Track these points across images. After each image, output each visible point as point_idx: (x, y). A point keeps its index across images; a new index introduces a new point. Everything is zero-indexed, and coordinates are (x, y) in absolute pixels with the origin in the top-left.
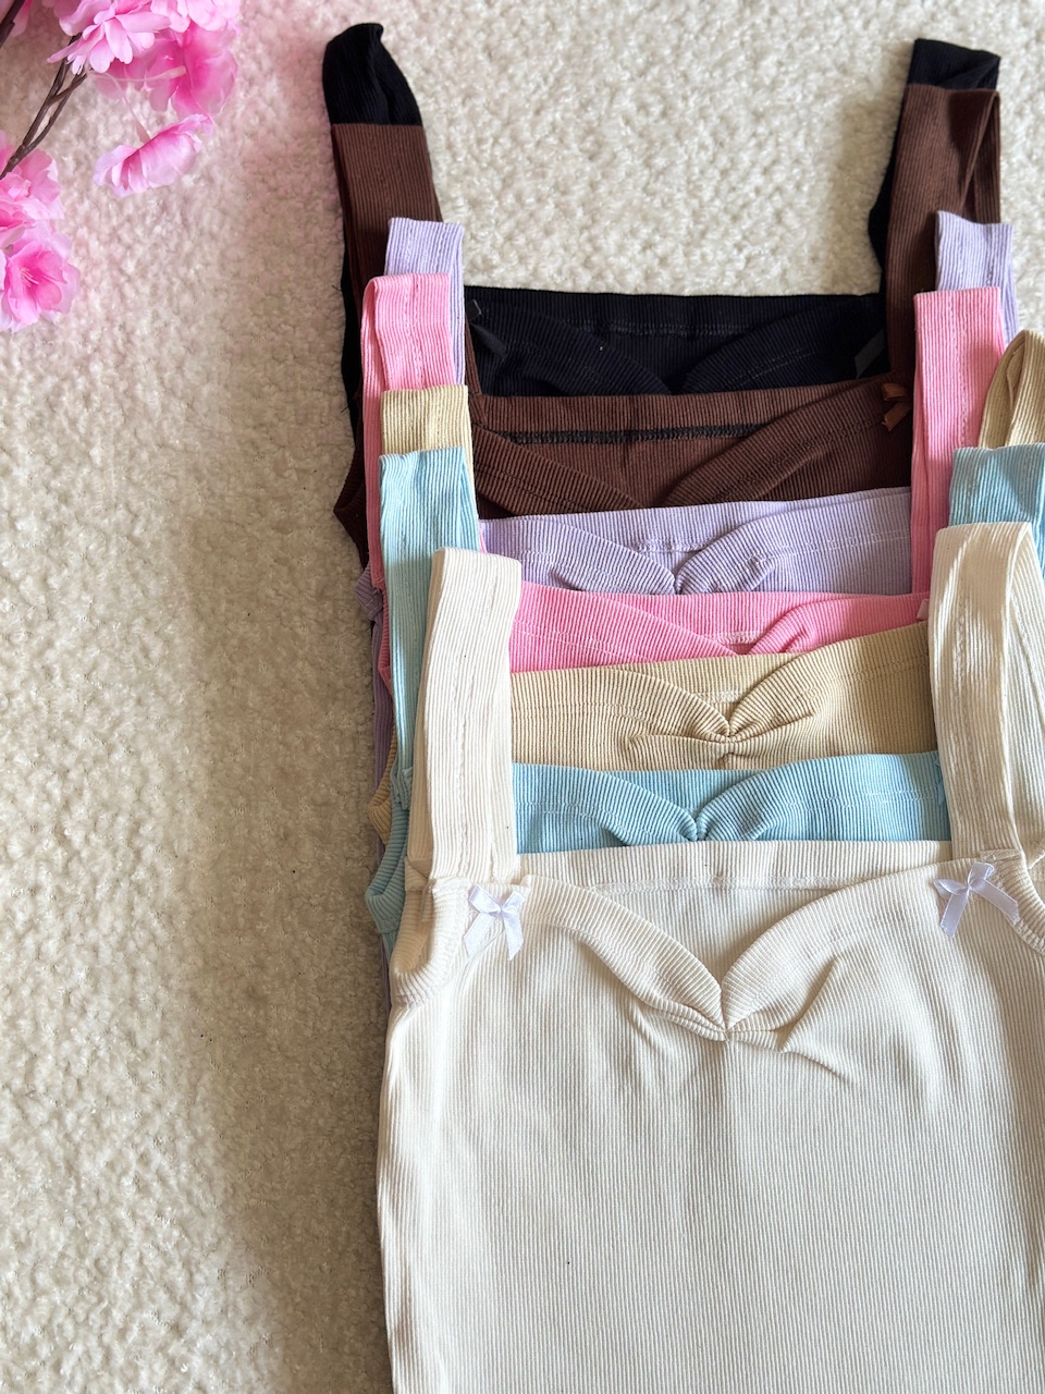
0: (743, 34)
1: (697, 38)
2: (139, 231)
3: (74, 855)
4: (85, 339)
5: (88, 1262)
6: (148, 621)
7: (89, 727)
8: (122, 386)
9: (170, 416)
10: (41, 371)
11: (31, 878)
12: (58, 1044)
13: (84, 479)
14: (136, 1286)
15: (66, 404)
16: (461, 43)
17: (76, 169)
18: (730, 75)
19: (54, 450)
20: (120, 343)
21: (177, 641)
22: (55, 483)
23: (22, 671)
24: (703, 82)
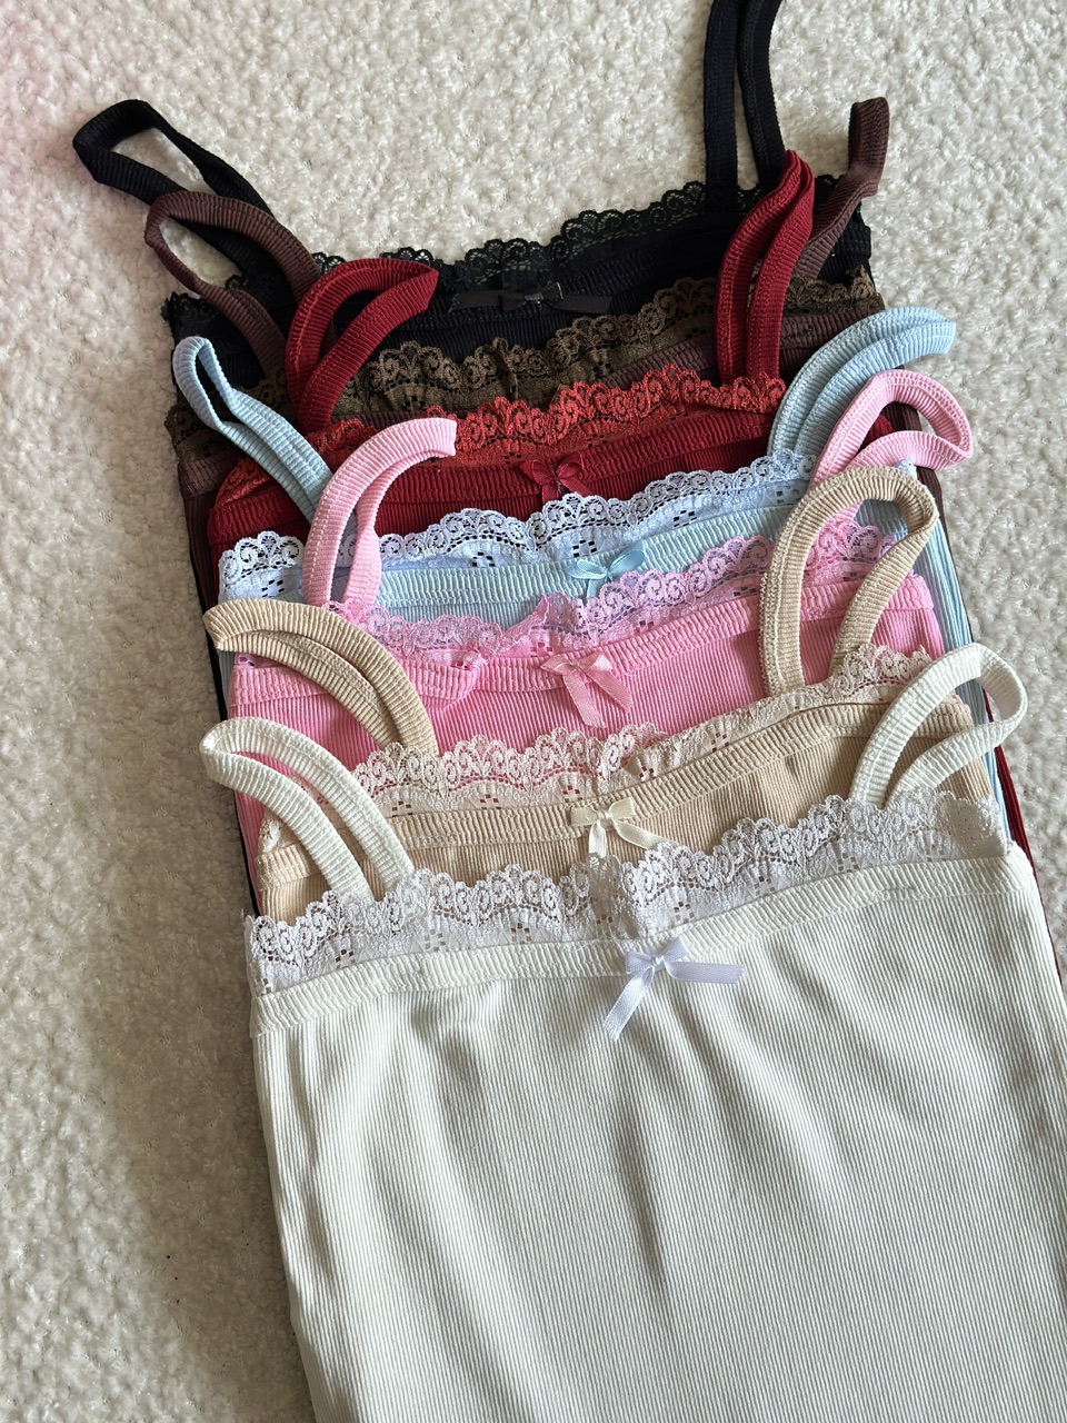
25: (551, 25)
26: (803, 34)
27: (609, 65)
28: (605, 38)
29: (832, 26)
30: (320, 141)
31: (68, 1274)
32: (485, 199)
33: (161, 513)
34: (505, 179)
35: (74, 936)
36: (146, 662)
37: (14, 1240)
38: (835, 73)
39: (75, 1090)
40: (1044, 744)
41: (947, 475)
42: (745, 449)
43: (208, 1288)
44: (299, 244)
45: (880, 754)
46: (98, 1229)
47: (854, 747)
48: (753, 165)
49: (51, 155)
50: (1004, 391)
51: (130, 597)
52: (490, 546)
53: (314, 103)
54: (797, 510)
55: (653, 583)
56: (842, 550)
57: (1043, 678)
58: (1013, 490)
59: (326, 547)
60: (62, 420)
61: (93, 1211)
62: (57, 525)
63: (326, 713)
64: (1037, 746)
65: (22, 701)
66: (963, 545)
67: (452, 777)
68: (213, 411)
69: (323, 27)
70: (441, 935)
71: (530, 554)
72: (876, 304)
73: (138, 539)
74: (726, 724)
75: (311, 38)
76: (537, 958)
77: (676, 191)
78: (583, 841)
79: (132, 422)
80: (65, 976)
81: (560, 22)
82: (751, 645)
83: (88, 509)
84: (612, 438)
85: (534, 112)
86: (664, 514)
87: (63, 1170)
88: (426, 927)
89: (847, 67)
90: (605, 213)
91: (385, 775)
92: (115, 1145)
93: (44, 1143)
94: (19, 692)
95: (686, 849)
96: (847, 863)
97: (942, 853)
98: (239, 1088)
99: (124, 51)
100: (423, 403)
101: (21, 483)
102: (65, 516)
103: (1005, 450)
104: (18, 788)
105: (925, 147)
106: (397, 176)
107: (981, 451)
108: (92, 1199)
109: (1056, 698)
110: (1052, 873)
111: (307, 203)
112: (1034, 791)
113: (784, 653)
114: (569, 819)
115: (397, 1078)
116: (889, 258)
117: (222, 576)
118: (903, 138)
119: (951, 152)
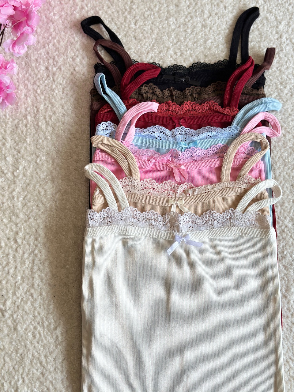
0: (202, 34)
1: (190, 35)
2: (41, 82)
3: (19, 246)
4: (26, 110)
5: (19, 355)
6: (40, 184)
7: (24, 212)
8: (35, 123)
9: (48, 131)
10: (14, 118)
11: (7, 252)
12: (13, 296)
13: (25, 147)
14: (31, 362)
15: (20, 127)
16: (128, 35)
17: (25, 65)
18: (198, 45)
19: (17, 139)
20: (35, 111)
21: (48, 190)
22: (17, 148)
23: (7, 197)
24: (191, 47)
25: (199, 17)
26: (258, 30)
27: (211, 29)
28: (211, 22)
29: (265, 29)
30: (139, 33)
31: (30, 285)
32: (175, 54)
33: (85, 113)
34: (181, 51)
35: (46, 207)
36: (75, 147)
37: (19, 275)
38: (264, 40)
39: (39, 243)
40: (285, 207)
41: (274, 139)
42: (226, 124)
43: (62, 295)
44: (129, 56)
45: (245, 201)
46: (39, 276)
47: (239, 198)
48: (241, 58)
49: (75, 25)
50: (291, 122)
51: (74, 131)
52: (161, 135)
53: (139, 25)
54: (236, 140)
55: (198, 151)
56: (245, 152)
57: (287, 192)
58: (289, 146)
59: (122, 128)
60: (65, 87)
61: (39, 271)
62: (60, 112)
63: (115, 166)
64: (283, 207)
65: (44, 151)
66: (274, 157)
67: (142, 186)
68: (102, 91)
69: (144, 7)
70: (133, 223)
71: (170, 139)
72: (264, 96)
73: (78, 118)
74: (209, 187)
75: (141, 9)
76: (154, 233)
77: (221, 61)
78: (170, 207)
79: (82, 91)
80: (42, 216)
81: (201, 16)
82: (219, 170)
83: (68, 109)
84: (195, 115)
85: (191, 36)
86: (204, 135)
87: (33, 261)
88: (129, 220)
89: (268, 39)
90: (203, 63)
91: (127, 183)
92: (47, 257)
93: (30, 254)
94: (44, 148)
95: (194, 214)
96: (232, 225)
97: (255, 226)
98: (78, 250)
99: (97, 4)
100: (151, 99)
101: (53, 100)
102: (62, 110)
103: (288, 137)
104: (39, 170)
105: (283, 62)
106: (155, 45)
107: (283, 136)
108: (39, 269)
109: (290, 197)
110: (281, 238)
111: (133, 47)
112: (280, 218)
113: (226, 173)
114: (168, 202)
115: (116, 254)
116: (269, 86)
117: (97, 130)
118: (278, 59)
119: (289, 64)
